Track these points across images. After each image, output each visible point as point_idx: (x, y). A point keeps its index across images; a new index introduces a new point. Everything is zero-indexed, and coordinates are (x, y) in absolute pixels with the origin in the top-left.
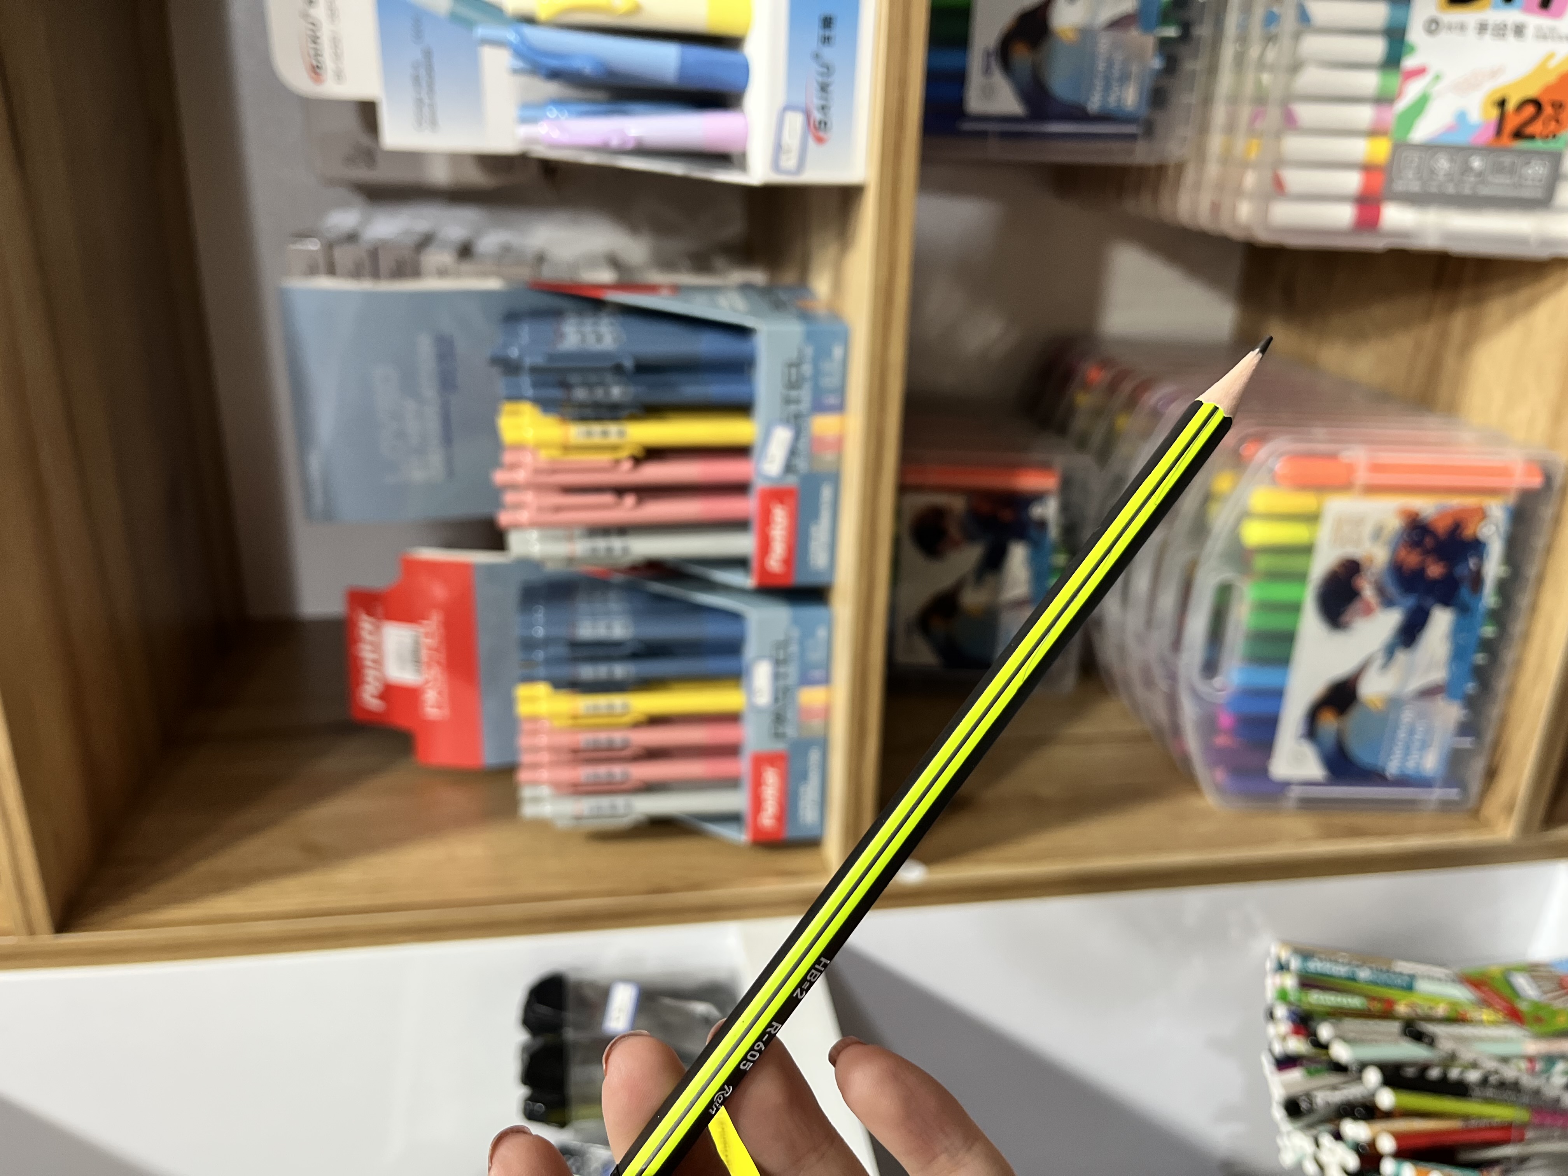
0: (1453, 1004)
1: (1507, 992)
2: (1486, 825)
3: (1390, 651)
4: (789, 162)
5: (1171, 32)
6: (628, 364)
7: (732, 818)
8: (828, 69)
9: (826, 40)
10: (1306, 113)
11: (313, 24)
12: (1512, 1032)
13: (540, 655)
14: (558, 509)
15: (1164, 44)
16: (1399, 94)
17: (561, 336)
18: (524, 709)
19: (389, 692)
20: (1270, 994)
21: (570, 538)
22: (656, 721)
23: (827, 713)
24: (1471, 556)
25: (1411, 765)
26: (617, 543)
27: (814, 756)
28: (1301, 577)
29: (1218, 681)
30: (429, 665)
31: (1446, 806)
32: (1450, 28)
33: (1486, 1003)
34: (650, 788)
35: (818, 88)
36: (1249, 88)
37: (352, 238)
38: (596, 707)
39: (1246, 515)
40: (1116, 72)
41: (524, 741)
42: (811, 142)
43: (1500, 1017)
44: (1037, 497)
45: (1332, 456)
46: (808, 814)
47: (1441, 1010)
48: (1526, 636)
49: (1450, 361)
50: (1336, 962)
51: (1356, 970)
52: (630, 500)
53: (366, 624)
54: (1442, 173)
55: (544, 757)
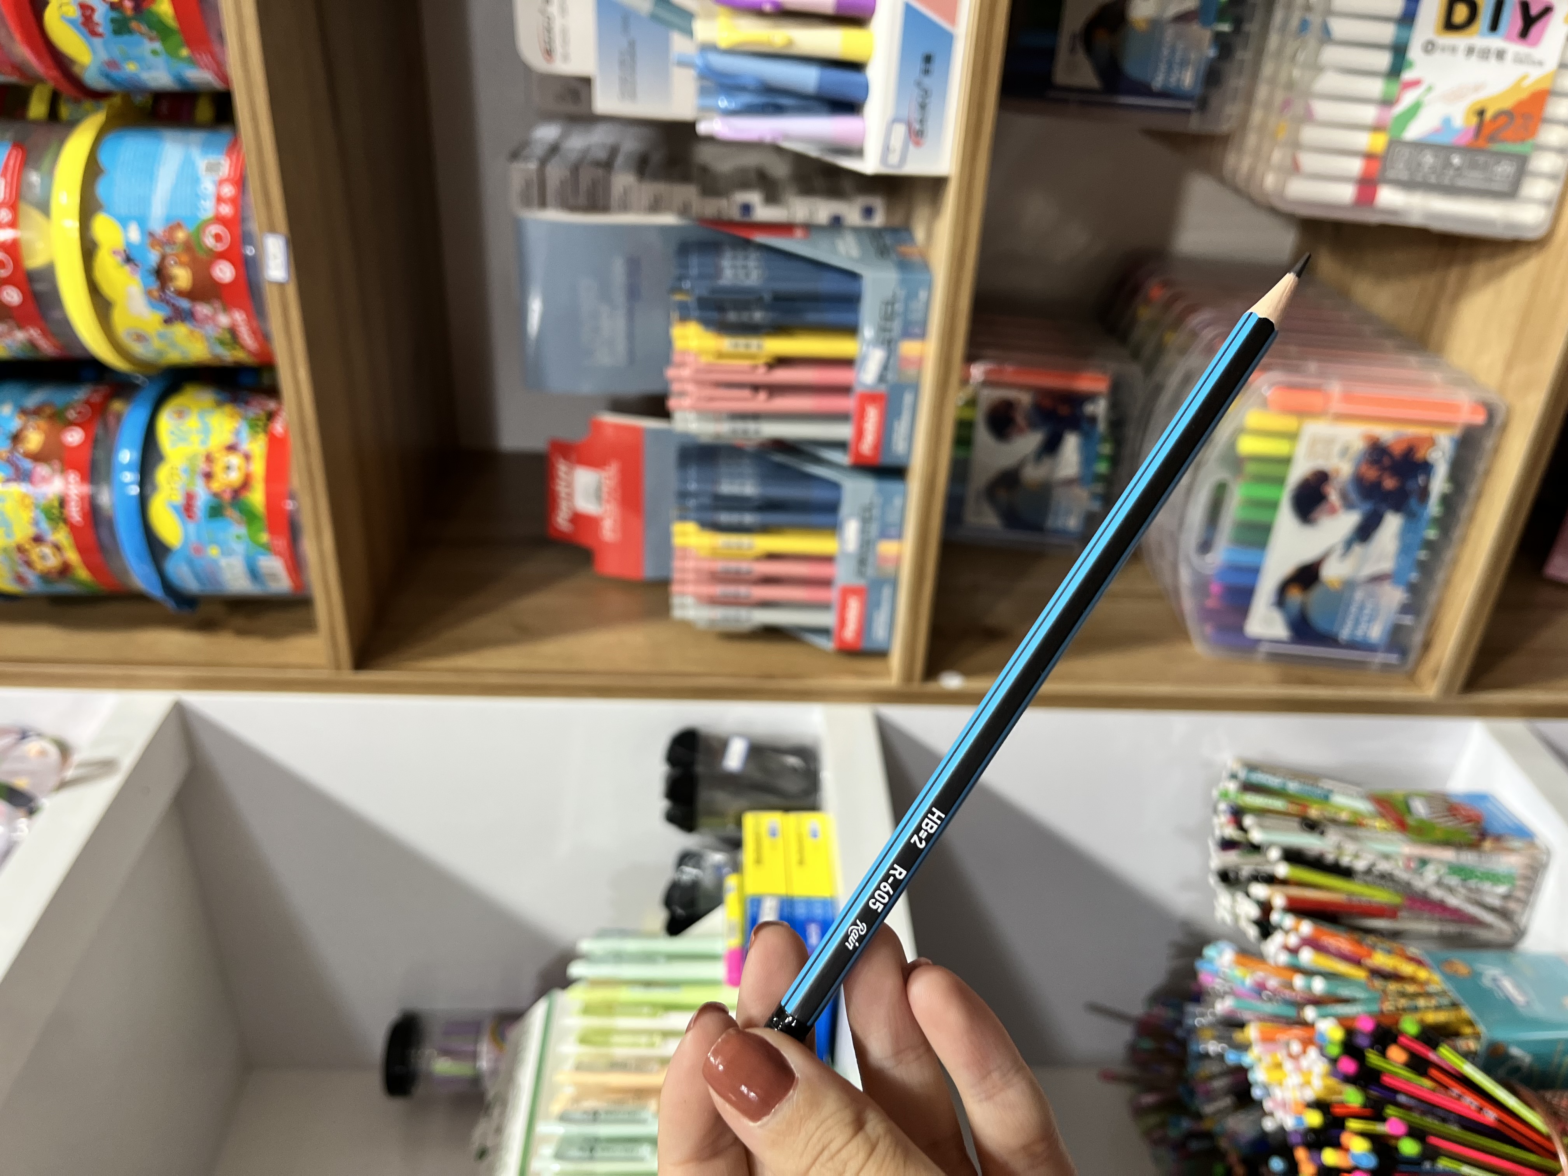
2: (1418, 685)
3: (1349, 545)
4: (894, 159)
5: (1225, 27)
6: (768, 296)
7: (823, 631)
8: (926, 93)
9: (926, 72)
10: (1322, 109)
11: (549, 19)
13: (692, 502)
14: (711, 398)
15: (1219, 37)
16: (1398, 99)
17: (721, 271)
18: (677, 541)
19: (578, 519)
20: (1215, 793)
21: (718, 421)
22: (772, 557)
23: (898, 560)
24: (1421, 474)
25: (1360, 633)
26: (751, 426)
27: (887, 591)
28: (1280, 481)
29: (1210, 558)
30: (608, 501)
31: (1386, 667)
32: (1443, 49)
34: (765, 604)
35: (919, 107)
36: (1283, 77)
38: (729, 544)
40: (1178, 58)
41: (677, 564)
42: (911, 144)
43: (1391, 825)
44: (1090, 397)
45: (1319, 389)
46: (879, 632)
50: (1273, 776)
51: (1289, 782)
52: (763, 395)
53: (562, 468)
54: (1426, 166)
55: (691, 576)
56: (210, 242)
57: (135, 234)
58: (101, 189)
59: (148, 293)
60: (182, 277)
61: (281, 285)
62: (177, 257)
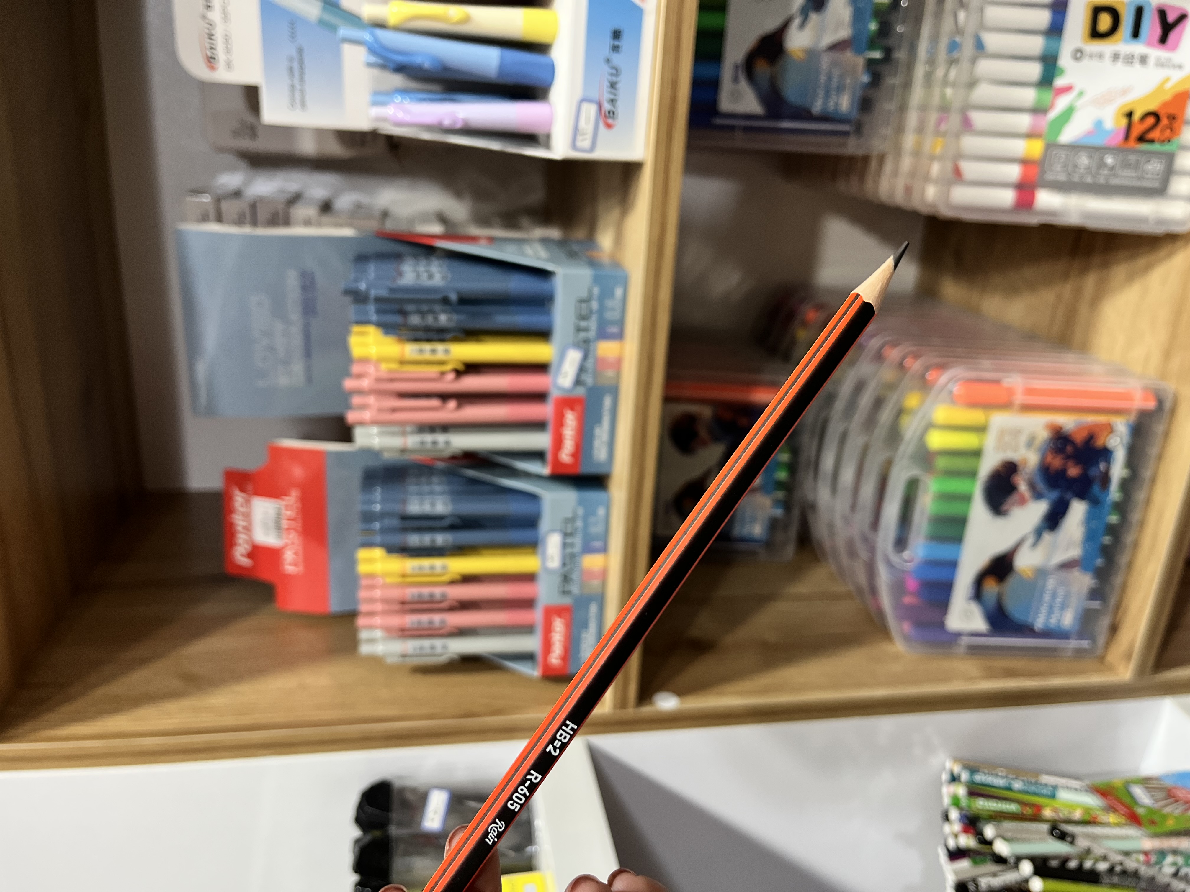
0: (1087, 810)
1: (1127, 800)
2: (1111, 669)
3: (1039, 533)
4: (585, 142)
5: (877, 55)
6: (454, 297)
7: (527, 657)
8: (616, 71)
9: (616, 49)
10: (979, 119)
11: (211, 25)
12: (1132, 831)
13: (377, 525)
14: (394, 410)
15: (871, 63)
16: (1052, 106)
17: (400, 274)
18: (363, 568)
19: (256, 552)
20: (947, 801)
21: (404, 434)
22: (468, 579)
23: (604, 574)
24: (1101, 461)
25: (1053, 621)
26: (441, 438)
27: (593, 609)
28: (973, 474)
29: (906, 554)
30: (288, 532)
31: (1079, 653)
32: (1091, 56)
33: (1111, 809)
34: (462, 632)
35: (609, 84)
36: (936, 100)
37: (237, 194)
38: (421, 568)
39: (930, 426)
40: (834, 83)
41: (362, 594)
42: (602, 127)
43: (1123, 820)
45: (997, 382)
47: (1077, 815)
48: (1142, 524)
49: (1083, 311)
50: (997, 775)
51: (1012, 782)
52: (452, 404)
53: (239, 498)
54: (1082, 167)
55: (379, 607)
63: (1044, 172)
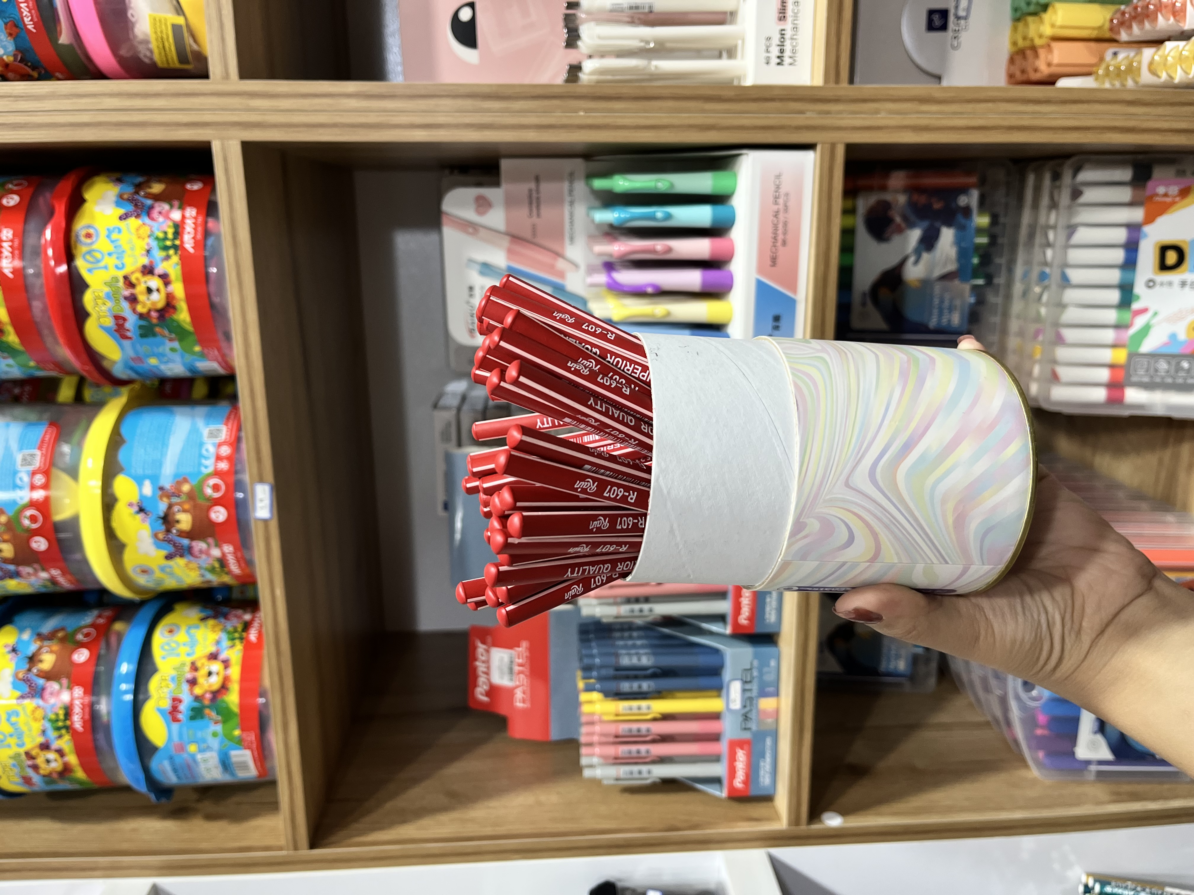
5: (980, 282)
7: (716, 781)
13: (596, 674)
16: (1131, 323)
18: (586, 709)
19: (493, 691)
21: (618, 605)
22: (666, 717)
23: (777, 714)
26: (646, 607)
27: (769, 742)
29: (1034, 694)
30: (519, 675)
32: (1162, 284)
34: (662, 760)
36: (1032, 314)
38: (630, 709)
41: (583, 728)
46: (765, 780)
51: (1140, 893)
53: (481, 648)
54: (1162, 371)
55: (596, 739)
56: (209, 491)
57: (148, 489)
58: (122, 455)
59: (155, 536)
60: (185, 521)
61: (265, 521)
62: (181, 506)
63: (1129, 375)
